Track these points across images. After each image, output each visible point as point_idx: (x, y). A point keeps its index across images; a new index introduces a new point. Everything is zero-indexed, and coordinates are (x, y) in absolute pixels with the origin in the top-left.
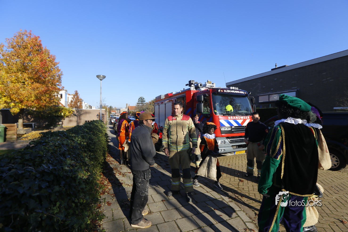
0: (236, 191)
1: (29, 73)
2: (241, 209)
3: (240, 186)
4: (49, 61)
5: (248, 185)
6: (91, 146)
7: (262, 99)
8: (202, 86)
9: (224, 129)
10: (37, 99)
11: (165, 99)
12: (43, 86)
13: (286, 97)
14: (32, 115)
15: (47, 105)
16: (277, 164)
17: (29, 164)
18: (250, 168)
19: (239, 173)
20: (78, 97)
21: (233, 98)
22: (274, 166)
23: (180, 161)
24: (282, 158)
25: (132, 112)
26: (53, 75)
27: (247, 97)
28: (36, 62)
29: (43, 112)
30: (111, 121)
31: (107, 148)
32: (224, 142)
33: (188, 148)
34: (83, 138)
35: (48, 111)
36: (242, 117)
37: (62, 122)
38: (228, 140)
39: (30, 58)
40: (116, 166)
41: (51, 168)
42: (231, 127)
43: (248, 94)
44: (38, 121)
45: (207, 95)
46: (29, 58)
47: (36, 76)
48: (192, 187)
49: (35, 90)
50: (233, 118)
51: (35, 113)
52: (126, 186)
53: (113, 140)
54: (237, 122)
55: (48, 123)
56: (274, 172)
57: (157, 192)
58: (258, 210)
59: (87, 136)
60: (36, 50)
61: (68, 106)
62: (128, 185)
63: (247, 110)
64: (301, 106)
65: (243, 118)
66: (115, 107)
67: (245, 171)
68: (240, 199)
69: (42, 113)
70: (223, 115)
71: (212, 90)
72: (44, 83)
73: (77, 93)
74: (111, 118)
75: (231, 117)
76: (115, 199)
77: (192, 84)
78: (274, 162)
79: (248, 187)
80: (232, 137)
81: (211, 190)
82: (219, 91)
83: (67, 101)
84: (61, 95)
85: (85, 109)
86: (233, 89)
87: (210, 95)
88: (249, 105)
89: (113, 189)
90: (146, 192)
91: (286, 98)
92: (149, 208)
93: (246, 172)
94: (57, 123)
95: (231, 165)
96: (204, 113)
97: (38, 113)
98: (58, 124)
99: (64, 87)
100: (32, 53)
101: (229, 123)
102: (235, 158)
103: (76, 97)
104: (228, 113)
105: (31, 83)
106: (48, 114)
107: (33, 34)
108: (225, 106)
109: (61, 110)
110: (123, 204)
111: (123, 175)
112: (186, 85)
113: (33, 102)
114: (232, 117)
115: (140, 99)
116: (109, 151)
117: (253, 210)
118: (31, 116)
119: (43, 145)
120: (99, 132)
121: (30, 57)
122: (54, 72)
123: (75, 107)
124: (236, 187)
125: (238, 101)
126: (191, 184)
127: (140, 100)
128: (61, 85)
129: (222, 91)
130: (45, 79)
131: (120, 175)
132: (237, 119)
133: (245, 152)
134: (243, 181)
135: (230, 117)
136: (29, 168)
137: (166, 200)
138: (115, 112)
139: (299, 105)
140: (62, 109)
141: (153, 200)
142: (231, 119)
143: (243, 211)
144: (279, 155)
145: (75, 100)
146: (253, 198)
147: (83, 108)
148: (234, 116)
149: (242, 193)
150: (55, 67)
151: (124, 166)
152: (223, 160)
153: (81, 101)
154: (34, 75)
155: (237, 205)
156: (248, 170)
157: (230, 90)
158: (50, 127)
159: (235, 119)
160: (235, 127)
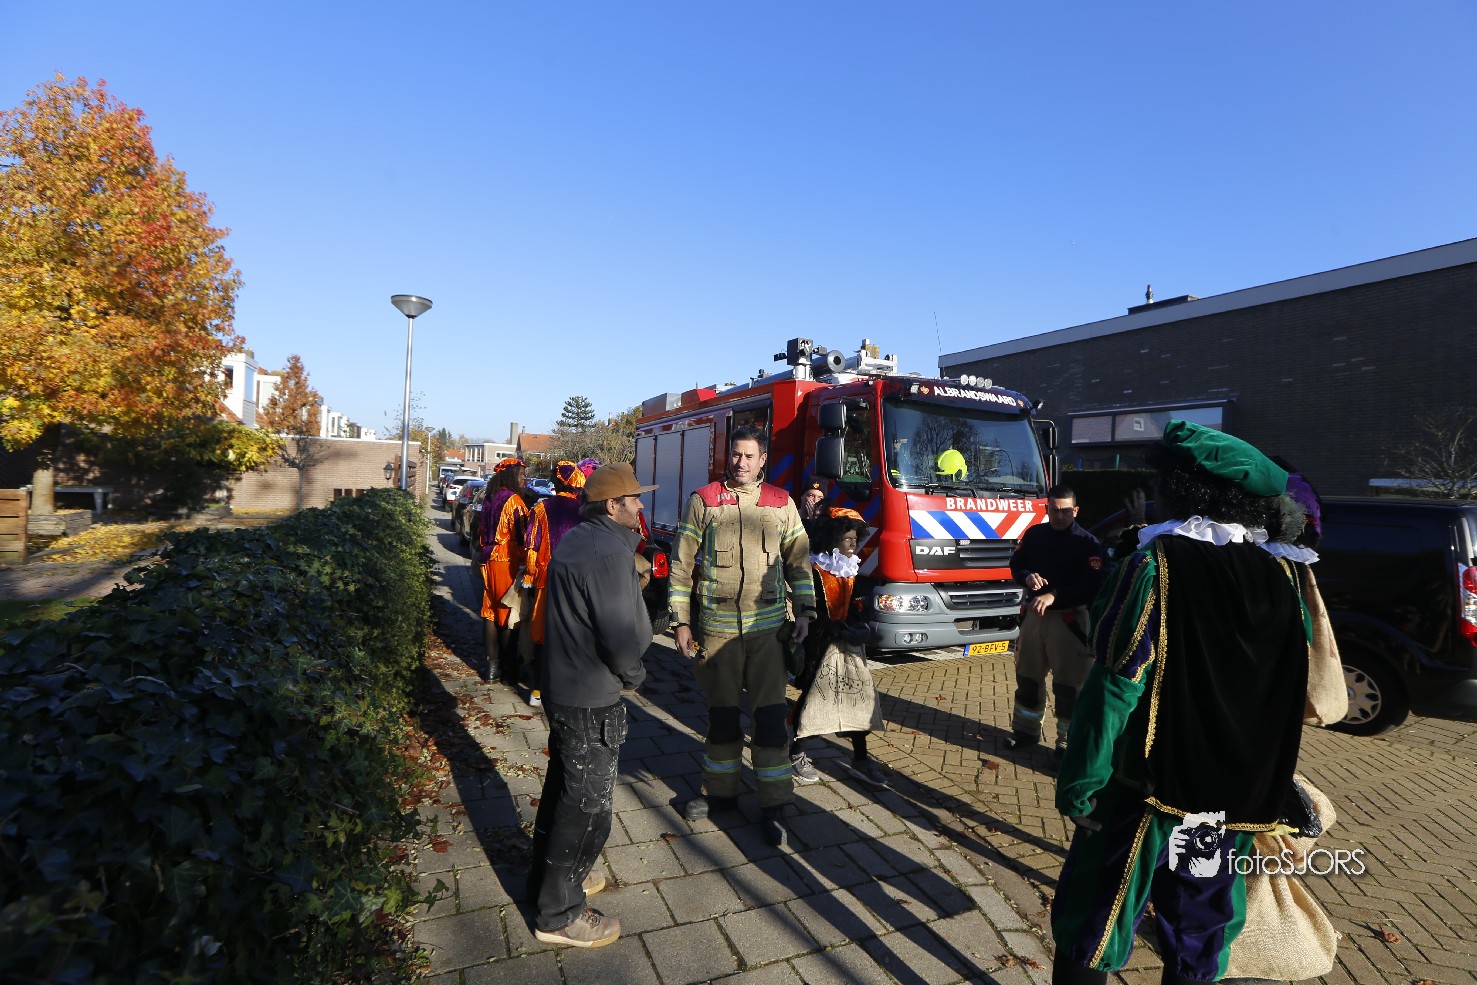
0: (966, 804)
1: (91, 268)
2: (988, 879)
3: (986, 784)
4: (181, 221)
5: (1017, 784)
6: (372, 600)
7: (1087, 431)
8: (843, 364)
9: (926, 551)
10: (122, 386)
11: (679, 410)
12: (153, 328)
13: (1193, 432)
14: (95, 456)
15: (166, 414)
16: (1133, 699)
17: (147, 665)
18: (1026, 713)
19: (983, 732)
20: (302, 382)
21: (968, 420)
22: (1119, 703)
23: (745, 673)
24: (1150, 674)
25: (535, 459)
26: (199, 284)
27: (1026, 422)
28: (122, 224)
29: (144, 442)
30: (441, 493)
31: (430, 609)
32: (922, 603)
33: (778, 621)
34: (341, 562)
35: (168, 439)
36: (1003, 504)
37: (229, 490)
38: (943, 594)
39: (96, 203)
40: (466, 686)
41: (235, 684)
42: (957, 542)
43: (1031, 409)
44: (122, 480)
45: (864, 405)
46: (90, 201)
47: (122, 285)
48: (790, 784)
49: (115, 344)
50: (966, 505)
51: (109, 445)
52: (511, 773)
53: (452, 575)
54: (981, 524)
55: (166, 490)
56: (1121, 727)
57: (642, 803)
58: (1055, 881)
59: (357, 556)
60: (126, 168)
61: (258, 422)
62: (521, 768)
63: (1023, 475)
64: (1247, 474)
65: (1006, 509)
66: (462, 437)
67: (1006, 725)
68: (984, 839)
69: (140, 448)
70: (927, 493)
71: (884, 385)
72: (155, 315)
73: (299, 365)
74: (442, 482)
75: (958, 499)
76: (465, 826)
77: (802, 353)
78: (1120, 688)
79: (1017, 792)
80: (956, 583)
81: (862, 799)
82: (914, 389)
83: (255, 400)
84: (229, 373)
85: (330, 438)
86: (972, 384)
87: (873, 406)
88: (1031, 454)
89: (457, 785)
90: (604, 796)
91: (1189, 436)
92: (609, 866)
93: (1010, 729)
94: (206, 494)
95: (950, 699)
96: (847, 480)
97: (123, 445)
98: (208, 497)
99: (243, 340)
100: (105, 183)
101: (949, 525)
102: (964, 671)
103: (292, 383)
105: (98, 312)
106: (166, 452)
107: (115, 98)
108: (933, 452)
109: (226, 439)
110: (497, 846)
111: (498, 726)
112: (777, 358)
113: (103, 396)
114: (960, 501)
115: (570, 404)
116: (435, 624)
117: (1032, 884)
118: (92, 459)
119: (190, 589)
120: (400, 540)
121: (96, 199)
122: (201, 272)
123: (288, 427)
124: (967, 788)
125: (987, 434)
126: (787, 771)
127: (569, 408)
128: (233, 330)
129: (925, 390)
130: (160, 298)
131: (485, 724)
132: (982, 511)
133: (1011, 647)
134: (998, 765)
135: (952, 499)
136: (145, 680)
137: (679, 837)
138: (462, 457)
139: (1239, 471)
140: (231, 432)
141: (626, 832)
142: (956, 509)
143: (995, 885)
144: (1139, 662)
145: (287, 397)
146: (1035, 834)
147: (323, 435)
148: (969, 496)
149: (993, 815)
150: (206, 250)
151: (501, 691)
152: (914, 676)
153: (315, 403)
154: (115, 281)
155: (970, 861)
156: (1017, 720)
157: (958, 386)
158: (176, 509)
159: (974, 508)
160: (973, 541)
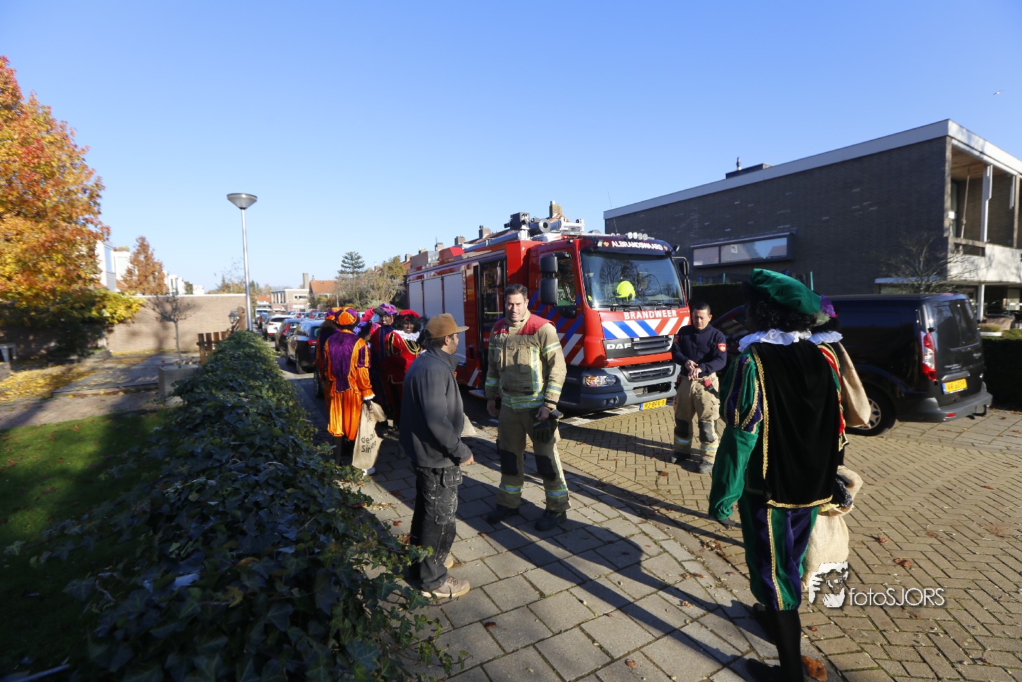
0: (651, 498)
2: (670, 536)
4: (50, 143)
5: (680, 483)
8: (549, 227)
9: (613, 347)
10: (24, 271)
12: (40, 225)
13: (768, 277)
15: (58, 289)
18: (681, 441)
19: (656, 455)
20: (149, 256)
22: (746, 447)
25: (324, 298)
27: (669, 259)
32: (613, 380)
36: (658, 313)
37: (107, 339)
38: (625, 373)
42: (632, 340)
43: (672, 251)
44: (22, 337)
45: (568, 256)
50: (636, 316)
54: (646, 327)
55: (57, 343)
61: (119, 287)
63: (669, 294)
65: (661, 316)
66: (267, 286)
68: (665, 515)
70: (612, 310)
71: (580, 242)
72: (41, 215)
74: (259, 320)
75: (631, 313)
77: (523, 222)
78: (745, 439)
79: (680, 487)
80: (632, 365)
81: (592, 501)
82: (600, 244)
83: (114, 271)
86: (635, 238)
87: (574, 256)
88: (674, 280)
90: (450, 515)
94: (90, 343)
98: (92, 345)
99: (108, 229)
101: (626, 329)
102: (639, 419)
103: (142, 258)
104: (621, 303)
106: (55, 315)
112: (507, 226)
113: (10, 279)
114: (632, 314)
115: (346, 258)
124: (652, 489)
125: (643, 268)
127: (346, 260)
128: (100, 222)
129: (607, 244)
130: (43, 202)
132: (646, 319)
133: (668, 403)
134: (668, 473)
135: (627, 313)
138: (269, 301)
139: (795, 301)
140: (102, 297)
142: (630, 319)
143: (674, 539)
144: (755, 422)
145: (139, 267)
146: (693, 509)
148: (637, 310)
149: (668, 502)
155: (659, 528)
156: (676, 445)
157: (626, 240)
159: (641, 317)
160: (641, 338)
